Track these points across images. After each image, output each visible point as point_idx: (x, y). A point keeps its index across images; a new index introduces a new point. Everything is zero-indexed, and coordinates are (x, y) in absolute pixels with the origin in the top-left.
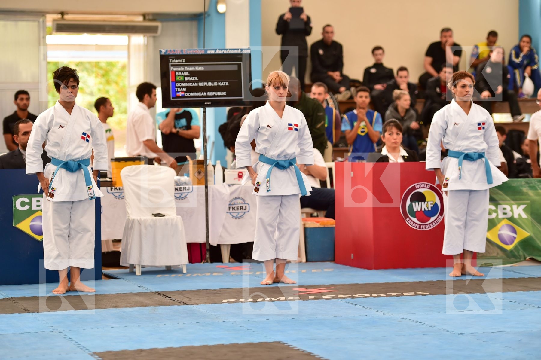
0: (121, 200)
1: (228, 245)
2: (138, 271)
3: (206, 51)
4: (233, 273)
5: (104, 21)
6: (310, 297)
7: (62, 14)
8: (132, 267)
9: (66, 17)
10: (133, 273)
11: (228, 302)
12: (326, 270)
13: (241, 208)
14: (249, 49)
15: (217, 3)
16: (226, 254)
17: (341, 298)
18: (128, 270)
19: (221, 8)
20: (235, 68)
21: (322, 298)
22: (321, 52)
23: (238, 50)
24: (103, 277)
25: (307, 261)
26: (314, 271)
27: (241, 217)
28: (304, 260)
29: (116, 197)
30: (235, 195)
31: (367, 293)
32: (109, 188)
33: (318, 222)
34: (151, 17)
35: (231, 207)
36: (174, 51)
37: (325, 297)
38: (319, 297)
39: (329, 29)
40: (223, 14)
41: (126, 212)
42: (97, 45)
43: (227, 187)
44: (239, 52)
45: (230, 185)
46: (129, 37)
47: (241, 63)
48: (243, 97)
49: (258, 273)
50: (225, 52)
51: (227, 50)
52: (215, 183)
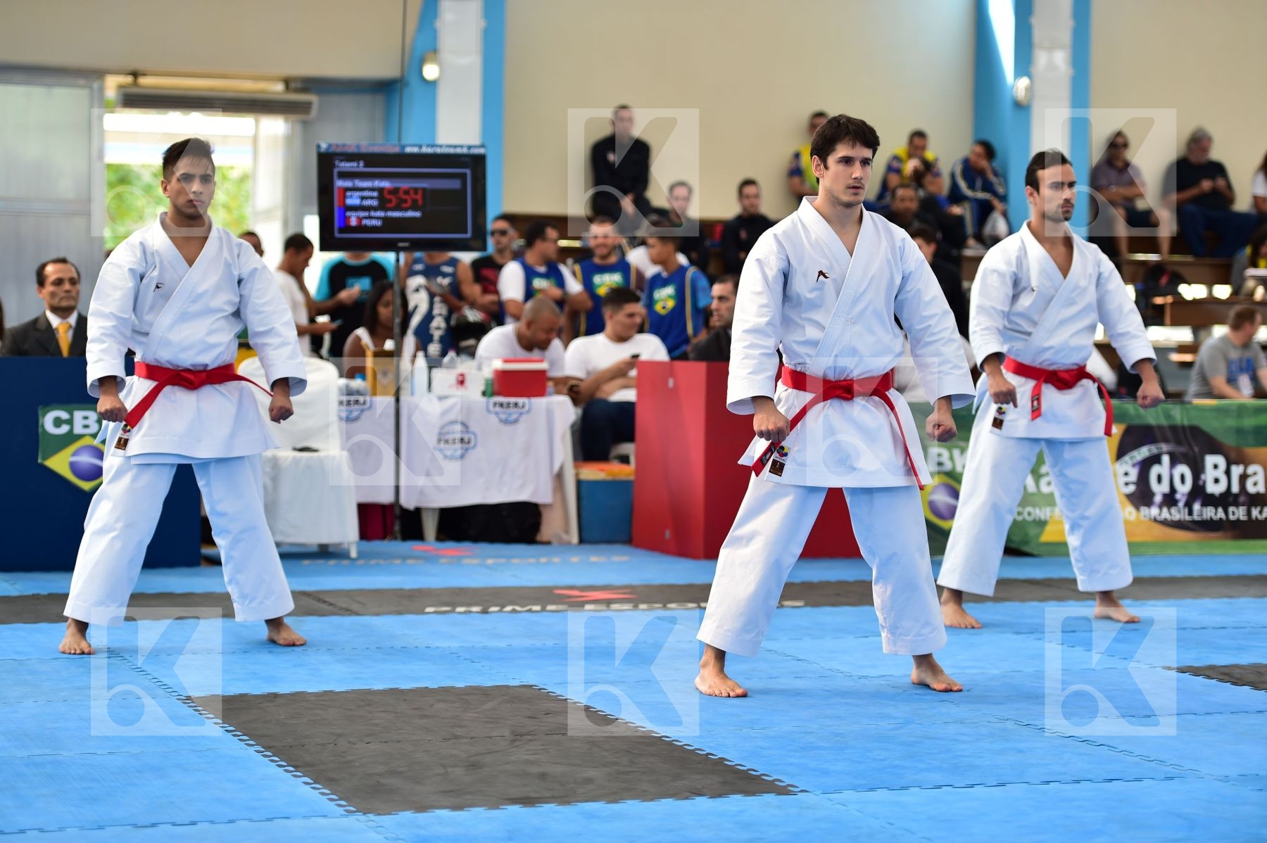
1: (433, 510)
3: (403, 147)
4: (443, 560)
5: (212, 89)
6: (588, 607)
7: (135, 74)
9: (143, 81)
11: (435, 612)
12: (616, 559)
14: (482, 146)
15: (421, 62)
16: (430, 525)
17: (644, 610)
19: (430, 71)
20: (455, 184)
21: (608, 609)
23: (462, 147)
24: (202, 562)
25: (582, 541)
26: (593, 559)
28: (575, 538)
31: (691, 601)
33: (602, 470)
34: (299, 85)
36: (344, 146)
37: (615, 606)
38: (603, 607)
40: (433, 84)
43: (435, 401)
44: (465, 151)
45: (441, 398)
46: (257, 121)
47: (468, 172)
48: (469, 235)
49: (490, 561)
50: (439, 151)
51: (441, 146)
52: (412, 394)
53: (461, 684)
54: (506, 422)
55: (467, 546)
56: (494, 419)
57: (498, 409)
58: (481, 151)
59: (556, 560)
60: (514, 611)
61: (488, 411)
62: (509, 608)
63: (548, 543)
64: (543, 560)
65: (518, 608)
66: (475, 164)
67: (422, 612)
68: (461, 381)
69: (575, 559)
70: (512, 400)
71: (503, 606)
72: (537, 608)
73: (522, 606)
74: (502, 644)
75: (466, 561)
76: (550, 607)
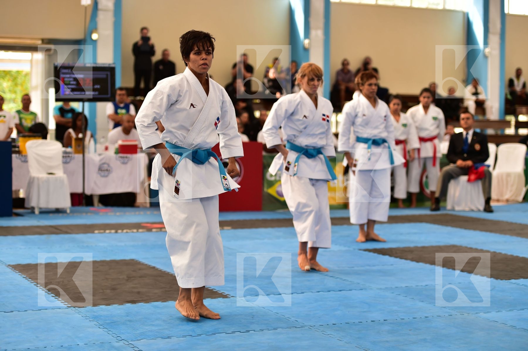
0: (25, 164)
1: (97, 195)
2: (37, 211)
3: (85, 64)
4: (100, 214)
6: (154, 230)
8: (33, 208)
10: (33, 212)
11: (98, 233)
13: (107, 170)
14: (114, 63)
15: (91, 33)
16: (96, 201)
18: (29, 211)
19: (95, 36)
20: (104, 76)
21: (161, 231)
22: (161, 67)
23: (106, 64)
24: (13, 215)
25: (151, 207)
27: (107, 176)
28: (148, 206)
29: (22, 161)
30: (103, 161)
32: (18, 155)
34: (47, 41)
35: (100, 169)
38: (159, 230)
39: (166, 52)
40: (95, 41)
41: (28, 172)
42: (10, 59)
43: (97, 156)
44: (107, 66)
45: (100, 155)
46: (32, 55)
47: (109, 73)
48: (109, 96)
49: (118, 214)
50: (98, 66)
51: (98, 64)
52: (89, 153)
53: (108, 259)
54: (124, 163)
55: (109, 209)
56: (119, 163)
57: (120, 159)
58: (113, 66)
59: (142, 213)
60: (127, 232)
61: (116, 159)
62: (125, 231)
63: (138, 207)
64: (137, 213)
65: (128, 231)
66: (111, 70)
67: (93, 232)
68: (107, 149)
69: (149, 212)
70: (125, 155)
71: (123, 230)
72: (135, 231)
73: (130, 230)
74: (123, 244)
75: (109, 214)
76: (140, 230)
